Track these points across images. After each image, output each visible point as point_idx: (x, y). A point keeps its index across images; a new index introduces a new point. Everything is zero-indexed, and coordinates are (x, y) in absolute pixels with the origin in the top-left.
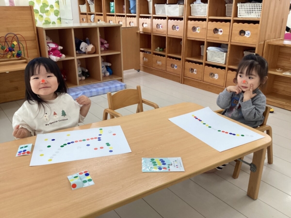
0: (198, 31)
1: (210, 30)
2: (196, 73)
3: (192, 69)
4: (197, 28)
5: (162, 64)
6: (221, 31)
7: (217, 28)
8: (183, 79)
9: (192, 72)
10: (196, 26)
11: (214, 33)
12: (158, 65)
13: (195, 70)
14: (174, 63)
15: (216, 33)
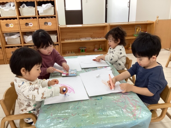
0: (11, 26)
1: (22, 24)
15: (27, 25)
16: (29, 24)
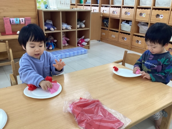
0: (144, 16)
1: (153, 15)
2: (140, 43)
3: (138, 41)
4: (143, 14)
5: (116, 37)
6: (162, 16)
7: (159, 14)
8: (130, 47)
9: (137, 43)
10: (142, 13)
11: (157, 17)
12: (113, 38)
13: (140, 41)
14: (124, 37)
15: (158, 17)
16: (161, 15)
